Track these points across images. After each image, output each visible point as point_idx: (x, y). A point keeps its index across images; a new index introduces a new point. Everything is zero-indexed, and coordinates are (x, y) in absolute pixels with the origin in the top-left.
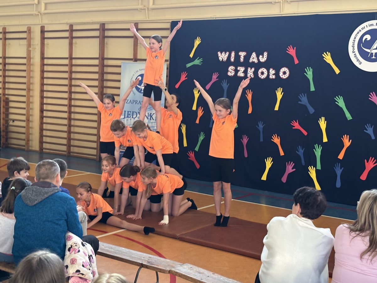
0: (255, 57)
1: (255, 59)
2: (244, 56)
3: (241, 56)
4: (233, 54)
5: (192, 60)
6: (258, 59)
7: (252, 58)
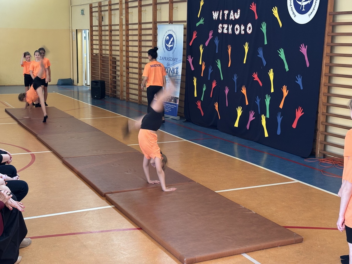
2: (227, 15)
3: (225, 15)
4: (221, 13)
5: (199, 20)
6: (234, 17)
7: (231, 15)
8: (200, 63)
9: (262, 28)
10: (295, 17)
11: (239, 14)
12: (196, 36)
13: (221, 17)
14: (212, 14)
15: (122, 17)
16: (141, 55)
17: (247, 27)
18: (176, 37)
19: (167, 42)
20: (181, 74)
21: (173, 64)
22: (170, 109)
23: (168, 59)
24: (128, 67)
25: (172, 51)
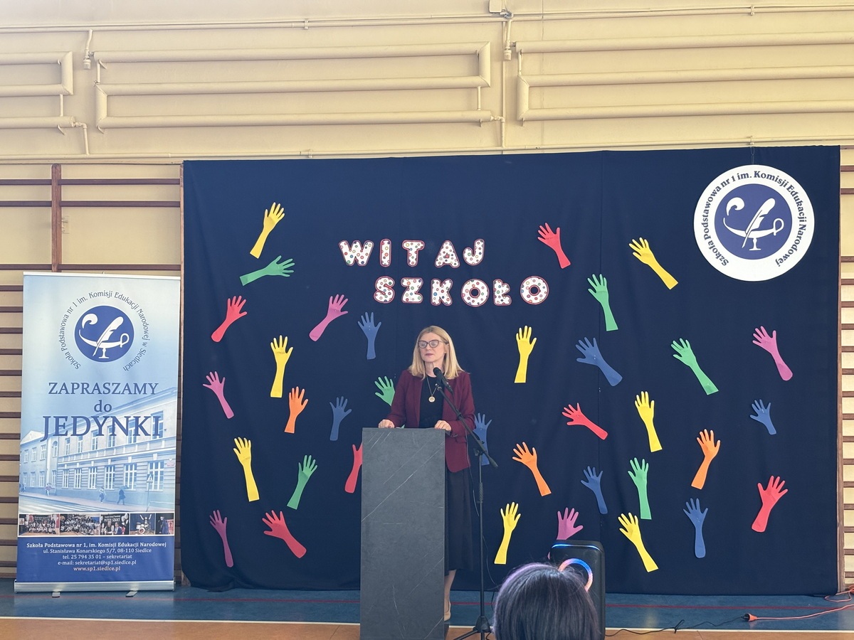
0: (450, 253)
1: (451, 257)
2: (420, 252)
3: (410, 252)
4: (386, 247)
5: (259, 264)
6: (461, 259)
7: (441, 255)
8: (277, 394)
9: (595, 291)
10: (724, 264)
11: (482, 251)
12: (245, 314)
13: (388, 258)
14: (338, 248)
17: (520, 285)
18: (142, 316)
19: (87, 332)
20: (175, 435)
21: (132, 403)
22: (130, 557)
23: (102, 389)
25: (119, 363)
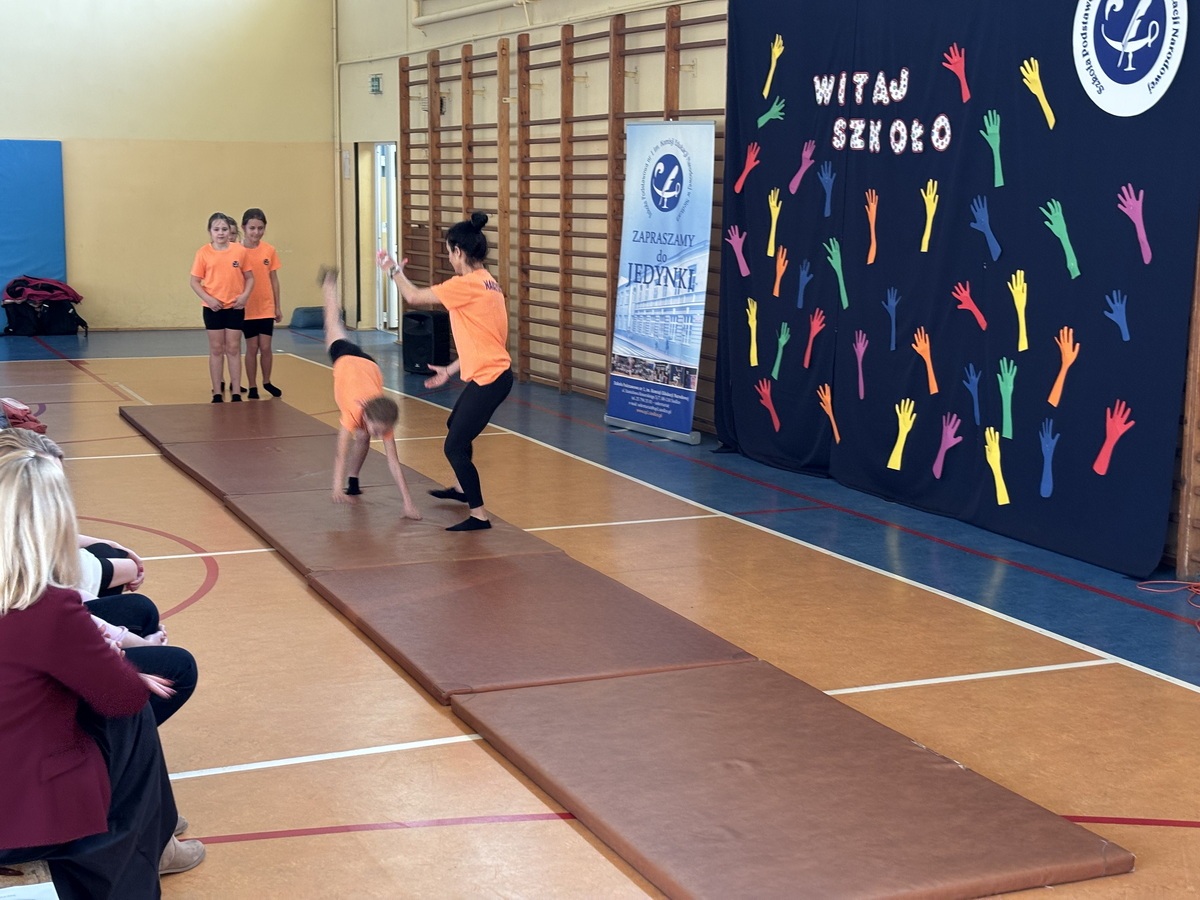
0: (882, 87)
1: (882, 91)
2: (865, 87)
3: (858, 87)
4: (843, 81)
5: (767, 106)
6: (889, 94)
7: (877, 89)
8: (771, 252)
9: (986, 132)
10: (1100, 92)
11: (906, 83)
12: (758, 162)
13: (843, 95)
14: (813, 84)
15: (508, 100)
16: (570, 225)
17: (932, 127)
19: (658, 180)
20: (705, 290)
21: (678, 255)
22: (668, 406)
23: (663, 239)
24: (527, 267)
